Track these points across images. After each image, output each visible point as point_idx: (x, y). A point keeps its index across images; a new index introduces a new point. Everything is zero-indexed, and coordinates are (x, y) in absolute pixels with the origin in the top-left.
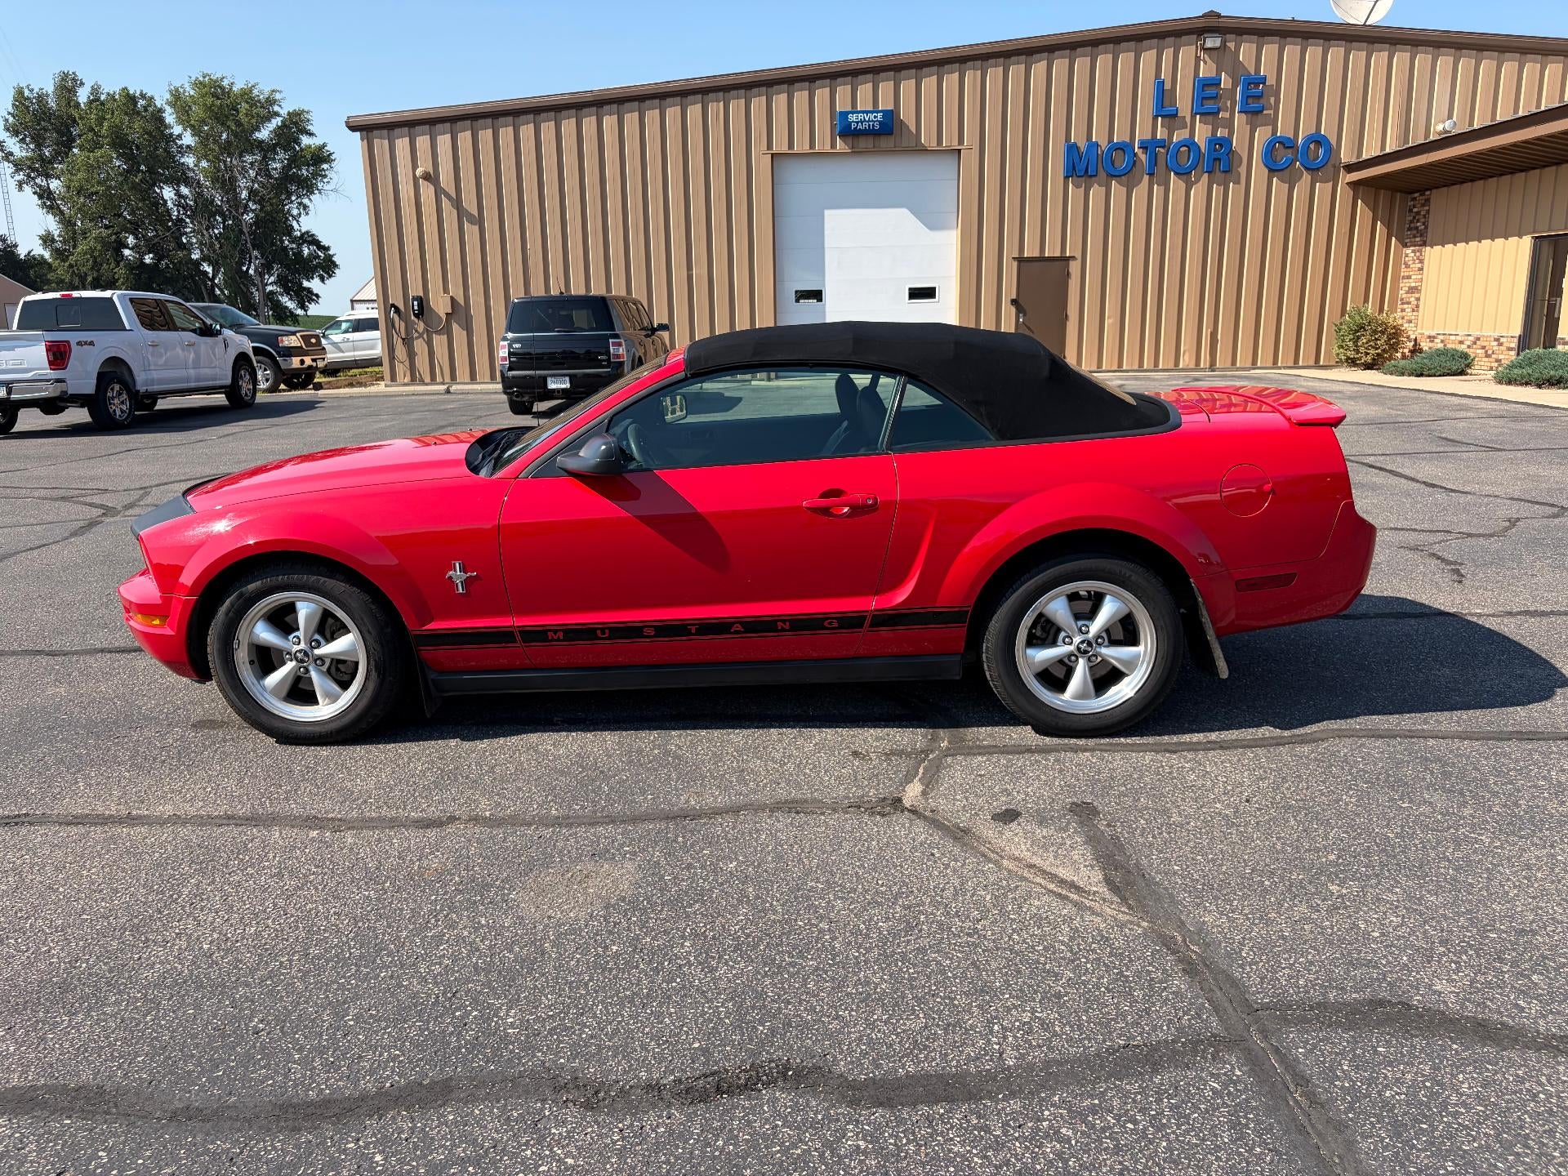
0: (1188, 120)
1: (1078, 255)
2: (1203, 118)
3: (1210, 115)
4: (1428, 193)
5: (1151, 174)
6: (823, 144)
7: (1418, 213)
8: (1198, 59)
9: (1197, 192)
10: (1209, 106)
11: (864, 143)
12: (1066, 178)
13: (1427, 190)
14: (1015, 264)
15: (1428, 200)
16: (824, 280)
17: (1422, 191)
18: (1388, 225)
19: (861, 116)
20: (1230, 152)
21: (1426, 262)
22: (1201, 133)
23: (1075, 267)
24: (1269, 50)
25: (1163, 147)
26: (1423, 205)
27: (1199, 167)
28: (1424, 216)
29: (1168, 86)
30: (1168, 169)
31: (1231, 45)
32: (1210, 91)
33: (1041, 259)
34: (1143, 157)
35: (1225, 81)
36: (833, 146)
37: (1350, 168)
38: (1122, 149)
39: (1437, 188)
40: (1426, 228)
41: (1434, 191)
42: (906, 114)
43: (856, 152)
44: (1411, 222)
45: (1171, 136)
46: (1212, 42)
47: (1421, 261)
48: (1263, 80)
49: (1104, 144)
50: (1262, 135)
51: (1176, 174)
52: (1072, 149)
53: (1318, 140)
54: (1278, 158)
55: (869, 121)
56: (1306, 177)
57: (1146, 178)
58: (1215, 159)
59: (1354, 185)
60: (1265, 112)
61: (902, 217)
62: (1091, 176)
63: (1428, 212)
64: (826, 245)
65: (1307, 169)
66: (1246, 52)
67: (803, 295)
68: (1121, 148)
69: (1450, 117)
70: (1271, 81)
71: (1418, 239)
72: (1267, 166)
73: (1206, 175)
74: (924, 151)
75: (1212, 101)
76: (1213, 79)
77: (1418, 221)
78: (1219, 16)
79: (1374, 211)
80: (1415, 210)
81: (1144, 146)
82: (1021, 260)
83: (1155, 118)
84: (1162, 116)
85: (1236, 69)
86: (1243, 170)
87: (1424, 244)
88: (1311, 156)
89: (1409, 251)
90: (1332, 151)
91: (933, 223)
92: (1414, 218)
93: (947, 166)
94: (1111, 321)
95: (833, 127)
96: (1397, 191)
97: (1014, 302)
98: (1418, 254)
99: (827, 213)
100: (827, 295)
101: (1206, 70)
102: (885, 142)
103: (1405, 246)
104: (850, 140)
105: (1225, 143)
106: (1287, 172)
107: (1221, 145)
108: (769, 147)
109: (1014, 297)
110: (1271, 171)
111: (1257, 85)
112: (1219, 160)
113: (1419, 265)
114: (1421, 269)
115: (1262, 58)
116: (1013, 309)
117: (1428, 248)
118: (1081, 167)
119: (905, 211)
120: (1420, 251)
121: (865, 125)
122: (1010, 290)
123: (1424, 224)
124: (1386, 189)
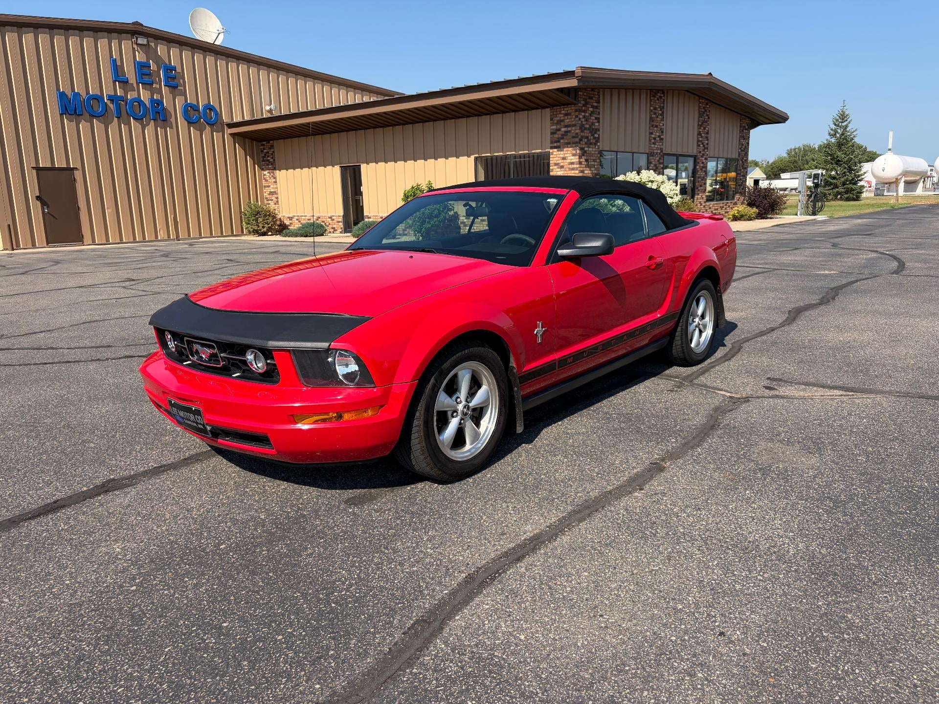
0: (135, 85)
1: (79, 166)
2: (144, 86)
3: (148, 85)
4: (271, 142)
5: (118, 118)
7: (268, 152)
8: (133, 49)
9: (149, 131)
10: (146, 79)
12: (61, 115)
13: (271, 140)
14: (34, 171)
15: (272, 146)
17: (268, 142)
18: (252, 158)
20: (164, 109)
21: (278, 178)
22: (144, 95)
23: (78, 175)
24: (174, 51)
25: (123, 101)
26: (270, 149)
27: (148, 116)
28: (272, 154)
29: (119, 63)
30: (129, 115)
31: (152, 44)
32: (145, 70)
33: (53, 169)
34: (111, 105)
35: (153, 66)
37: (231, 126)
38: (96, 99)
39: (277, 139)
40: (274, 160)
41: (275, 141)
44: (263, 157)
45: (126, 94)
46: (142, 41)
47: (275, 178)
48: (174, 69)
49: (84, 95)
50: (179, 102)
51: (134, 118)
52: (62, 95)
53: (210, 108)
54: (192, 116)
56: (208, 128)
57: (116, 119)
58: (156, 112)
59: (233, 135)
60: (179, 88)
62: (79, 115)
63: (274, 152)
65: (208, 124)
66: (161, 50)
68: (98, 98)
69: (271, 104)
70: (179, 70)
71: (270, 166)
72: (185, 119)
73: (152, 121)
75: (147, 77)
76: (145, 63)
77: (268, 157)
78: (142, 25)
79: (245, 150)
80: (265, 151)
81: (111, 99)
82: (38, 169)
83: (114, 82)
84: (119, 81)
85: (158, 60)
86: (173, 120)
87: (275, 169)
88: (209, 117)
89: (266, 172)
90: (219, 115)
92: (265, 155)
94: (110, 211)
96: (254, 140)
97: (38, 198)
98: (272, 174)
101: (140, 57)
103: (263, 169)
105: (159, 103)
106: (197, 124)
107: (157, 104)
109: (38, 194)
110: (189, 123)
111: (171, 70)
112: (159, 113)
113: (274, 180)
114: (275, 182)
115: (173, 55)
116: (39, 203)
117: (278, 171)
118: (71, 108)
120: (273, 173)
122: (33, 190)
123: (272, 158)
124: (248, 138)
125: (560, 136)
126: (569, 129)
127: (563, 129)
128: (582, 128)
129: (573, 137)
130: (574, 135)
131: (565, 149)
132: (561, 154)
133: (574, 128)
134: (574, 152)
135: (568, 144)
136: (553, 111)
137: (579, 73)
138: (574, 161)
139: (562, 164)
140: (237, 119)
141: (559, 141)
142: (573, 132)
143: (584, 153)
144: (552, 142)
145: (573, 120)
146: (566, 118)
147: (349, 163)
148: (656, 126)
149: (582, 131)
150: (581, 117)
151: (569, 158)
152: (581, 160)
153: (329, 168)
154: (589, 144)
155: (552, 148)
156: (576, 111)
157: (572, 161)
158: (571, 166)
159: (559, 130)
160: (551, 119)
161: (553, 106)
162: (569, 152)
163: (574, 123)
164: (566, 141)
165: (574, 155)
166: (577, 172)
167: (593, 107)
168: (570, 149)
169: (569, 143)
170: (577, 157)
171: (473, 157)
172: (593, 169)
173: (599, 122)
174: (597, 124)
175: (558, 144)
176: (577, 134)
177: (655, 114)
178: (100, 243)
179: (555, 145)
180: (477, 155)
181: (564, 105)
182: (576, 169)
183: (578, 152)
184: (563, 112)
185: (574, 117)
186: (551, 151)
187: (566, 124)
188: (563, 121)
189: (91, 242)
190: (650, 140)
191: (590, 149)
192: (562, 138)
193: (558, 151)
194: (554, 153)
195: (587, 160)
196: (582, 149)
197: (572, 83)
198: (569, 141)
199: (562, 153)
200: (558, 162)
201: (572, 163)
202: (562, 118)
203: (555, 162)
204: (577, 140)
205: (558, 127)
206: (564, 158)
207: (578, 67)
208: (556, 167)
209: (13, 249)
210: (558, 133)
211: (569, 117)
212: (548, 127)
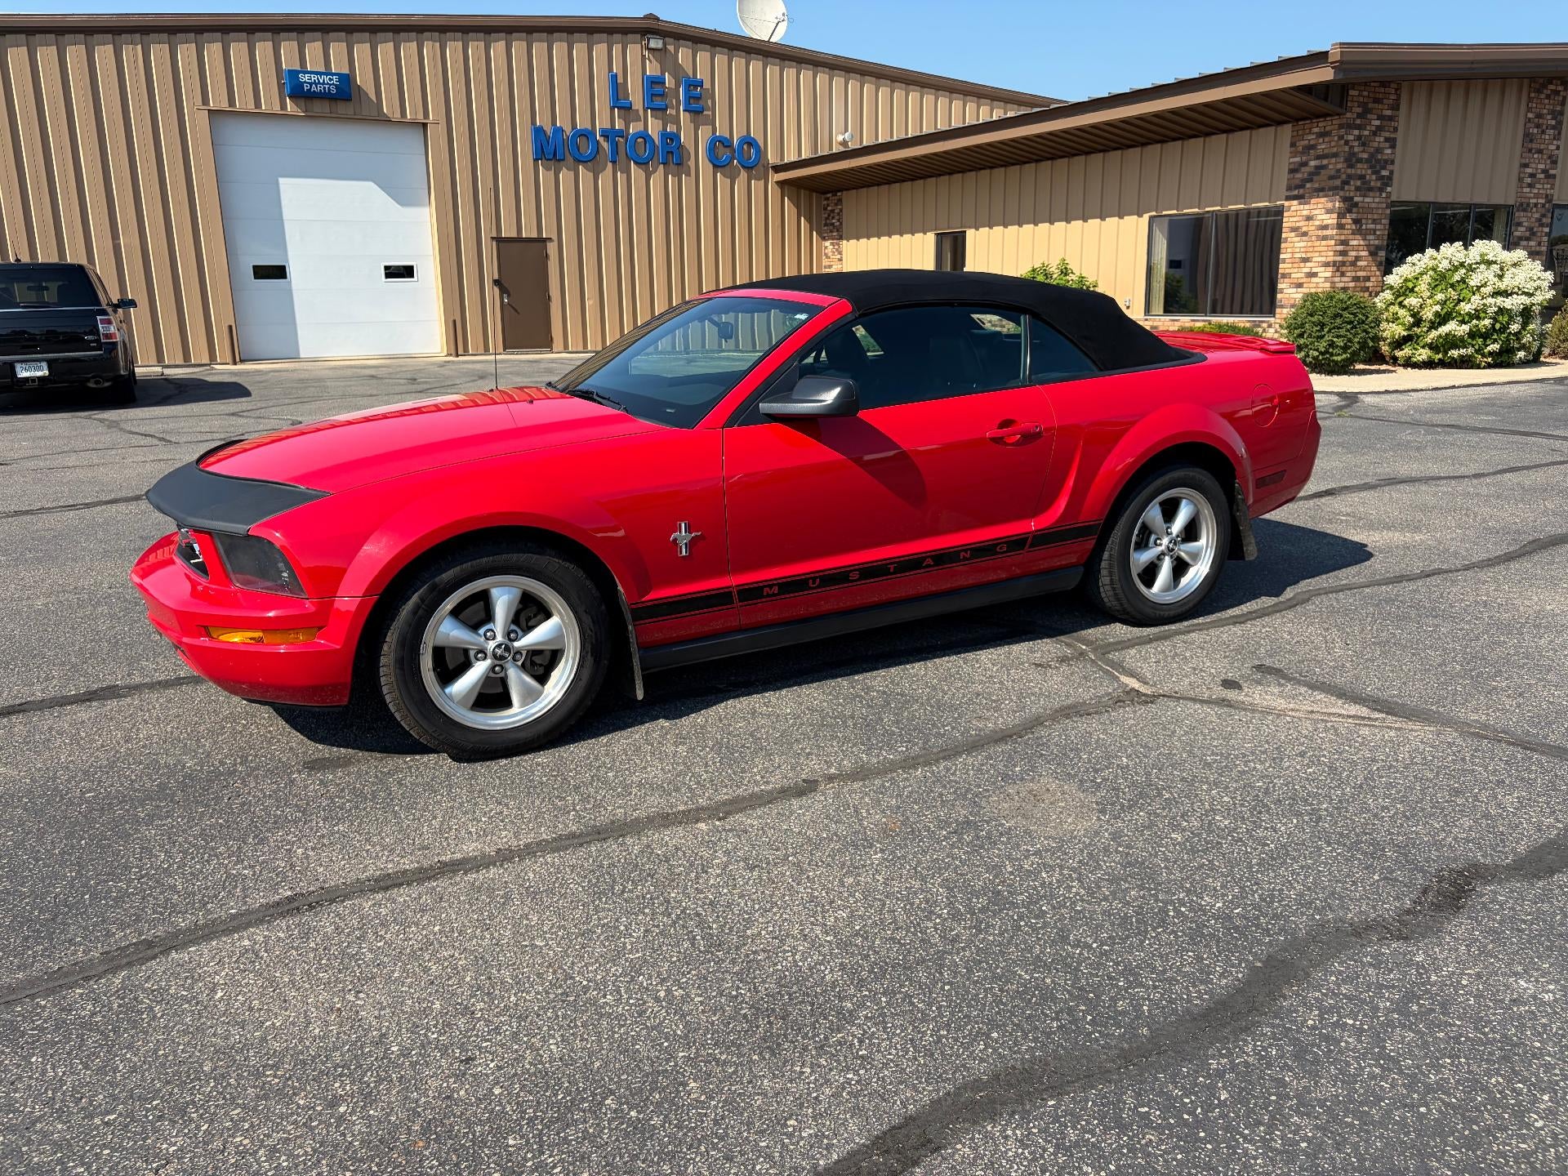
0: (641, 113)
1: (555, 237)
2: (654, 112)
3: (660, 111)
4: (839, 194)
5: (614, 162)
6: (270, 100)
7: (833, 211)
8: (643, 56)
9: (656, 180)
10: (658, 102)
11: (319, 107)
12: (536, 160)
13: (839, 191)
14: (494, 243)
15: (840, 200)
16: (287, 255)
17: (834, 192)
18: (809, 220)
19: (314, 78)
20: (680, 146)
21: (844, 253)
22: (654, 127)
23: (552, 248)
24: (703, 57)
25: (622, 137)
26: (836, 204)
27: (655, 158)
28: (838, 214)
29: (620, 80)
30: (629, 159)
31: (671, 48)
32: (658, 89)
33: (519, 240)
34: (605, 145)
35: (669, 81)
36: (283, 106)
37: (777, 169)
38: (585, 135)
39: (847, 190)
40: (841, 224)
41: (845, 192)
42: (363, 79)
43: (310, 117)
44: (827, 219)
45: (627, 127)
46: (655, 43)
47: (840, 253)
48: (701, 84)
49: (568, 129)
50: (704, 134)
51: (636, 163)
52: (538, 132)
53: (749, 142)
54: (720, 156)
55: (324, 83)
56: (743, 174)
57: (610, 165)
58: (668, 152)
59: (781, 184)
60: (705, 113)
61: (368, 190)
62: (559, 160)
63: (841, 210)
64: (284, 218)
65: (743, 167)
66: (683, 55)
67: (263, 272)
68: (587, 135)
69: (846, 130)
70: (707, 85)
71: (835, 234)
72: (710, 161)
73: (662, 166)
74: (387, 121)
75: (659, 98)
76: (659, 77)
77: (833, 218)
78: (658, 19)
79: (798, 208)
80: (829, 208)
81: (605, 134)
82: (499, 240)
83: (612, 109)
84: (618, 108)
85: (677, 70)
86: (692, 163)
87: (841, 238)
88: (746, 156)
89: (827, 243)
90: (761, 153)
91: (402, 196)
92: (829, 215)
93: (414, 139)
94: (591, 302)
95: (281, 86)
96: (814, 191)
97: (496, 282)
98: (836, 247)
99: (283, 182)
100: (293, 271)
101: (652, 69)
102: (342, 108)
103: (824, 239)
104: (302, 102)
105: (673, 138)
106: (728, 168)
107: (672, 140)
108: (205, 101)
109: (496, 277)
110: (715, 166)
111: (696, 87)
112: (672, 153)
113: (839, 256)
114: (841, 260)
115: (699, 63)
116: (497, 290)
117: (845, 242)
118: (549, 150)
119: (371, 184)
120: (838, 245)
121: (320, 88)
122: (491, 271)
123: (839, 220)
124: (805, 189)
125: (1306, 175)
126: (1325, 162)
127: (1312, 163)
128: (1351, 160)
129: (1331, 178)
130: (1333, 173)
131: (1313, 201)
132: (1305, 210)
133: (1333, 160)
134: (1330, 205)
135: (1319, 191)
136: (1296, 128)
137: (1335, 56)
138: (1330, 222)
139: (1304, 229)
140: (791, 157)
141: (1302, 186)
142: (1331, 167)
143: (1350, 205)
144: (1289, 188)
145: (1333, 144)
146: (1321, 140)
147: (949, 228)
148: (1540, 151)
149: (1351, 166)
150: (1351, 137)
151: (1319, 217)
152: (1344, 221)
153: (919, 236)
154: (1366, 189)
155: (1288, 198)
156: (1341, 126)
157: (1325, 222)
158: (1320, 233)
159: (1305, 164)
160: (1293, 145)
161: (1297, 120)
162: (1320, 206)
163: (1335, 150)
164: (1316, 185)
165: (1328, 212)
166: (1333, 242)
167: (1380, 117)
168: (1323, 200)
169: (1322, 190)
170: (1335, 216)
171: (1146, 217)
172: (1372, 237)
173: (1393, 147)
174: (1389, 151)
175: (1300, 191)
176: (1338, 171)
177: (1538, 126)
178: (575, 350)
179: (1296, 192)
180: (1154, 213)
181: (1318, 117)
182: (1331, 237)
183: (1337, 205)
184: (1316, 130)
185: (1336, 138)
186: (1287, 204)
187: (1320, 152)
188: (1313, 147)
189: (561, 349)
190: (1520, 180)
191: (1367, 200)
192: (1311, 180)
193: (1300, 204)
194: (1293, 208)
195: (1356, 221)
196: (1345, 200)
197: (1324, 74)
198: (1323, 184)
199: (1307, 207)
200: (1298, 224)
201: (1325, 227)
202: (1312, 142)
203: (1294, 225)
204: (1338, 182)
205: (1304, 158)
206: (1309, 218)
207: (1336, 44)
208: (1293, 234)
209: (457, 356)
210: (1303, 169)
211: (1326, 139)
212: (1286, 160)
